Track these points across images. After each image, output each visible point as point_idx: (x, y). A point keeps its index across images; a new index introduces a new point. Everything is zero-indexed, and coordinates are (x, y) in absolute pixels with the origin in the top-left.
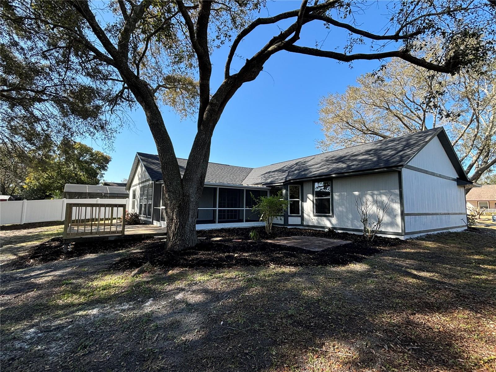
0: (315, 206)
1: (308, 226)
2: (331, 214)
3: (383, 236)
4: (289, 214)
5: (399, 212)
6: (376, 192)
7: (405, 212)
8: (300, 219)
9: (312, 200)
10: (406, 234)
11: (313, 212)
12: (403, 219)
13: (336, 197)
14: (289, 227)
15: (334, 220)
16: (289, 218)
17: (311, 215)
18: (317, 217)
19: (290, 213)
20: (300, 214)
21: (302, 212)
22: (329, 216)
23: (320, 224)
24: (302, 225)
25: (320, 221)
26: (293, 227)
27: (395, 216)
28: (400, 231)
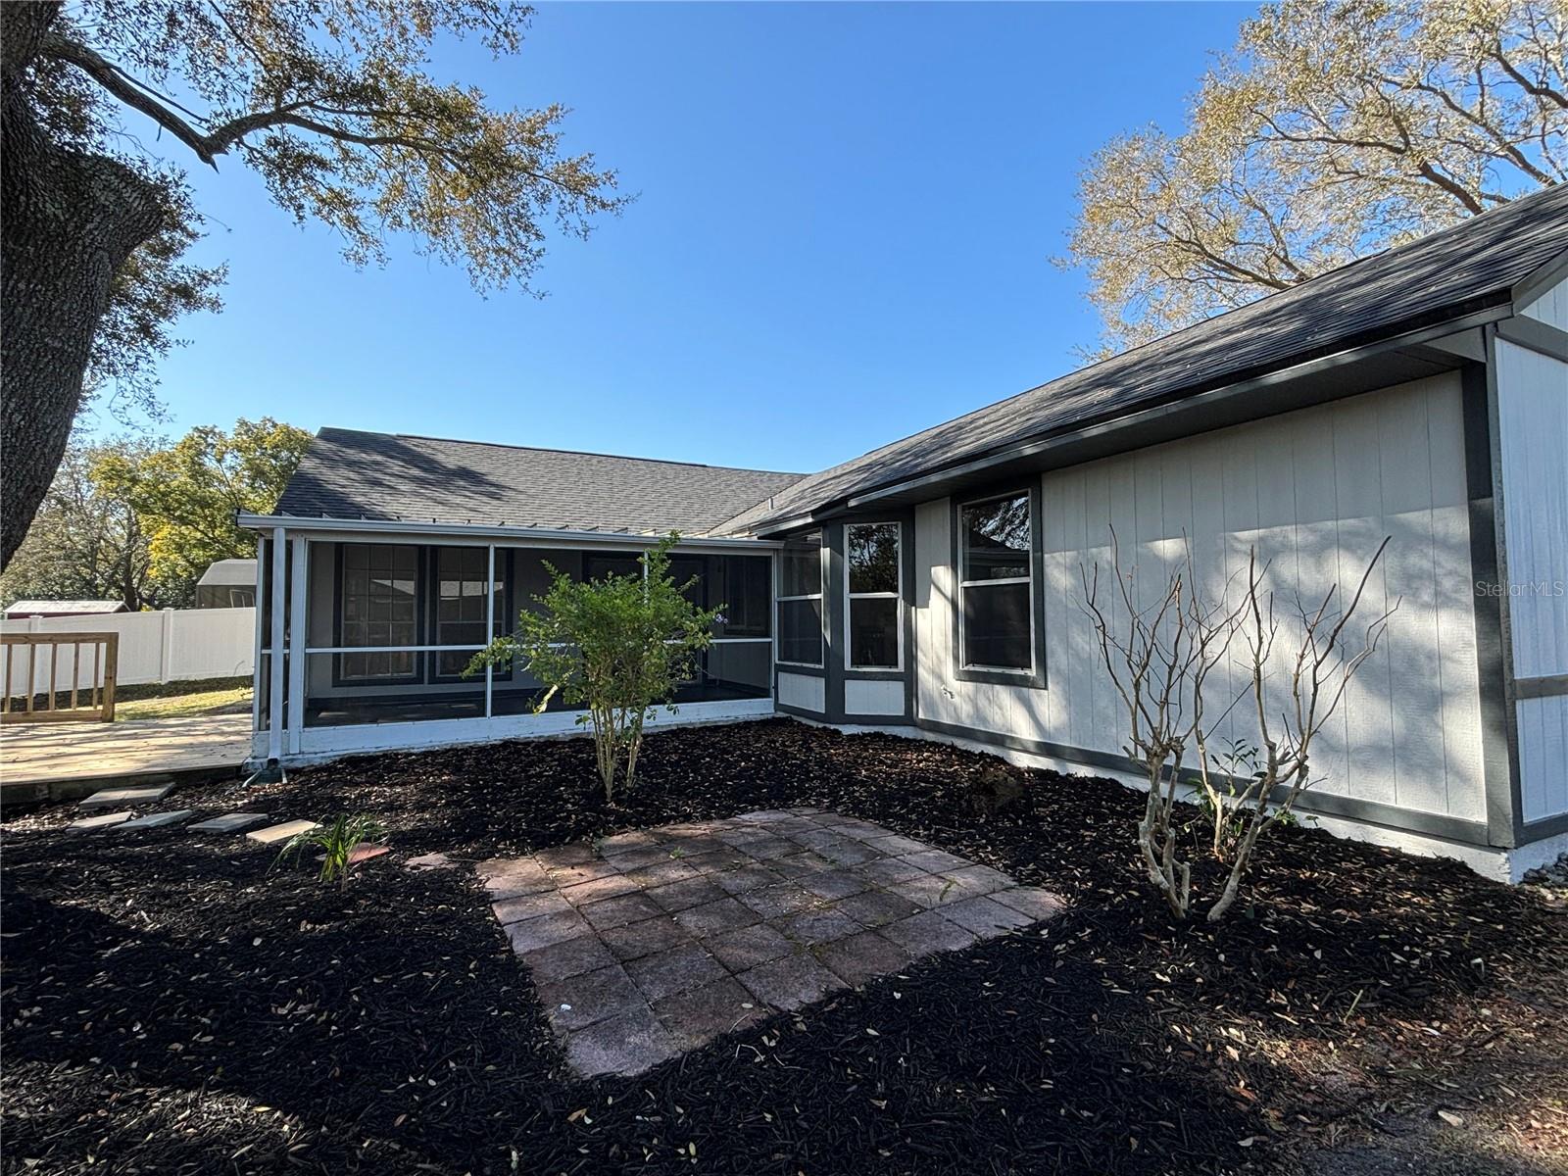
0: (962, 629)
1: (935, 727)
2: (1032, 672)
3: (1341, 829)
4: (848, 666)
5: (1467, 668)
6: (1295, 535)
7: (1524, 670)
8: (898, 687)
9: (949, 594)
10: (1527, 834)
11: (956, 658)
12: (1503, 727)
13: (1059, 575)
14: (847, 730)
15: (1050, 705)
16: (850, 685)
17: (949, 670)
18: (970, 686)
19: (853, 664)
20: (901, 668)
21: (911, 659)
22: (1025, 682)
23: (984, 720)
24: (909, 719)
25: (982, 702)
26: (867, 729)
27: (1434, 701)
28: (1479, 816)
